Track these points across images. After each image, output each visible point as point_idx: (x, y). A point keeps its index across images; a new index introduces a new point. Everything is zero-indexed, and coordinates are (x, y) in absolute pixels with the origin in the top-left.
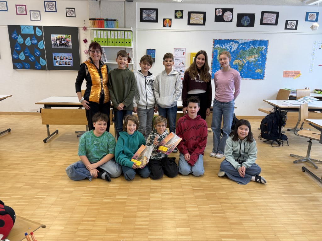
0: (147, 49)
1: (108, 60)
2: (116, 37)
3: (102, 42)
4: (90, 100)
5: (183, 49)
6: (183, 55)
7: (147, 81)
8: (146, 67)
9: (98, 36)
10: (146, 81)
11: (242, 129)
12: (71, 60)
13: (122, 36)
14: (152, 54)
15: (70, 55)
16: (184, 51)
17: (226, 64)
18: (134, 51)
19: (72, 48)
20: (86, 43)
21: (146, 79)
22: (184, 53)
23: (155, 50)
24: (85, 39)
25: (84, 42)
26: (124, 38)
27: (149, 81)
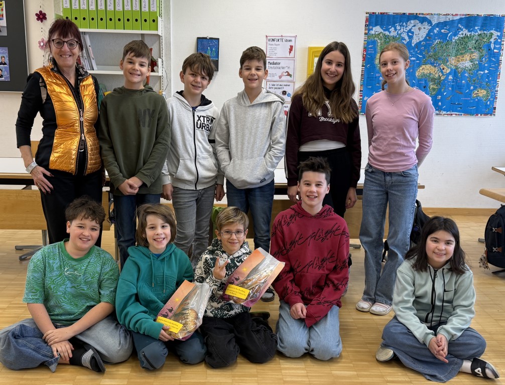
0: (198, 38)
1: (97, 65)
2: (119, 8)
3: (84, 19)
4: (52, 166)
5: (289, 39)
6: (290, 52)
7: (199, 119)
8: (197, 82)
9: (73, 4)
10: (196, 119)
11: (436, 241)
12: (5, 64)
13: (134, 5)
14: (211, 50)
15: (3, 53)
16: (292, 44)
17: (398, 76)
18: (166, 43)
19: (6, 34)
20: (42, 21)
21: (196, 114)
22: (291, 47)
23: (218, 39)
24: (41, 12)
25: (38, 19)
26: (138, 9)
27: (202, 119)
